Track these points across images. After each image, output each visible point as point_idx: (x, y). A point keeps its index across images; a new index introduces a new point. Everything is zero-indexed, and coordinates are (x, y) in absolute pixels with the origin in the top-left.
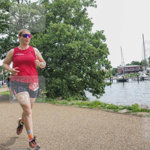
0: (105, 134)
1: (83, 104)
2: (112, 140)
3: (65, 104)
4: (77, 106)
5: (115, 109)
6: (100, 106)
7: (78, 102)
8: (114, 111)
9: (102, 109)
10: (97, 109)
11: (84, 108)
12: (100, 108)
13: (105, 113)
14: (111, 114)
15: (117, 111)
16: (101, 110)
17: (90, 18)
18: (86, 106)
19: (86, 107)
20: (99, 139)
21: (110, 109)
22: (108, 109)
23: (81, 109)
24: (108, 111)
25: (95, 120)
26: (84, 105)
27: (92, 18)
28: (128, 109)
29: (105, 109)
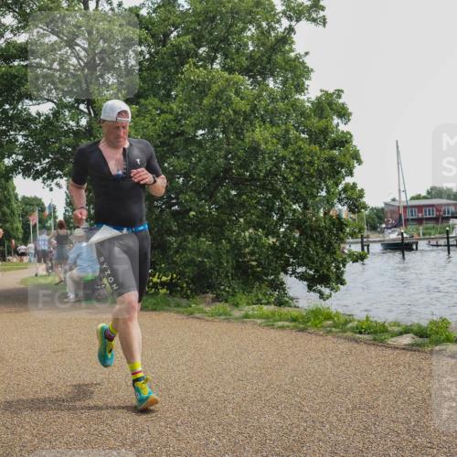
0: (347, 410)
1: (277, 317)
2: (366, 428)
3: (223, 317)
4: (259, 321)
5: (375, 332)
6: (330, 322)
7: (261, 309)
8: (375, 339)
9: (336, 333)
10: (321, 333)
11: (282, 328)
12: (330, 331)
13: (344, 346)
14: (364, 348)
15: (382, 341)
16: (334, 336)
17: (302, 53)
18: (286, 323)
19: (288, 327)
20: (327, 426)
21: (360, 333)
22: (355, 333)
23: (273, 333)
24: (356, 341)
25: (314, 368)
26: (281, 320)
27: (307, 54)
28: (416, 334)
29: (345, 332)
